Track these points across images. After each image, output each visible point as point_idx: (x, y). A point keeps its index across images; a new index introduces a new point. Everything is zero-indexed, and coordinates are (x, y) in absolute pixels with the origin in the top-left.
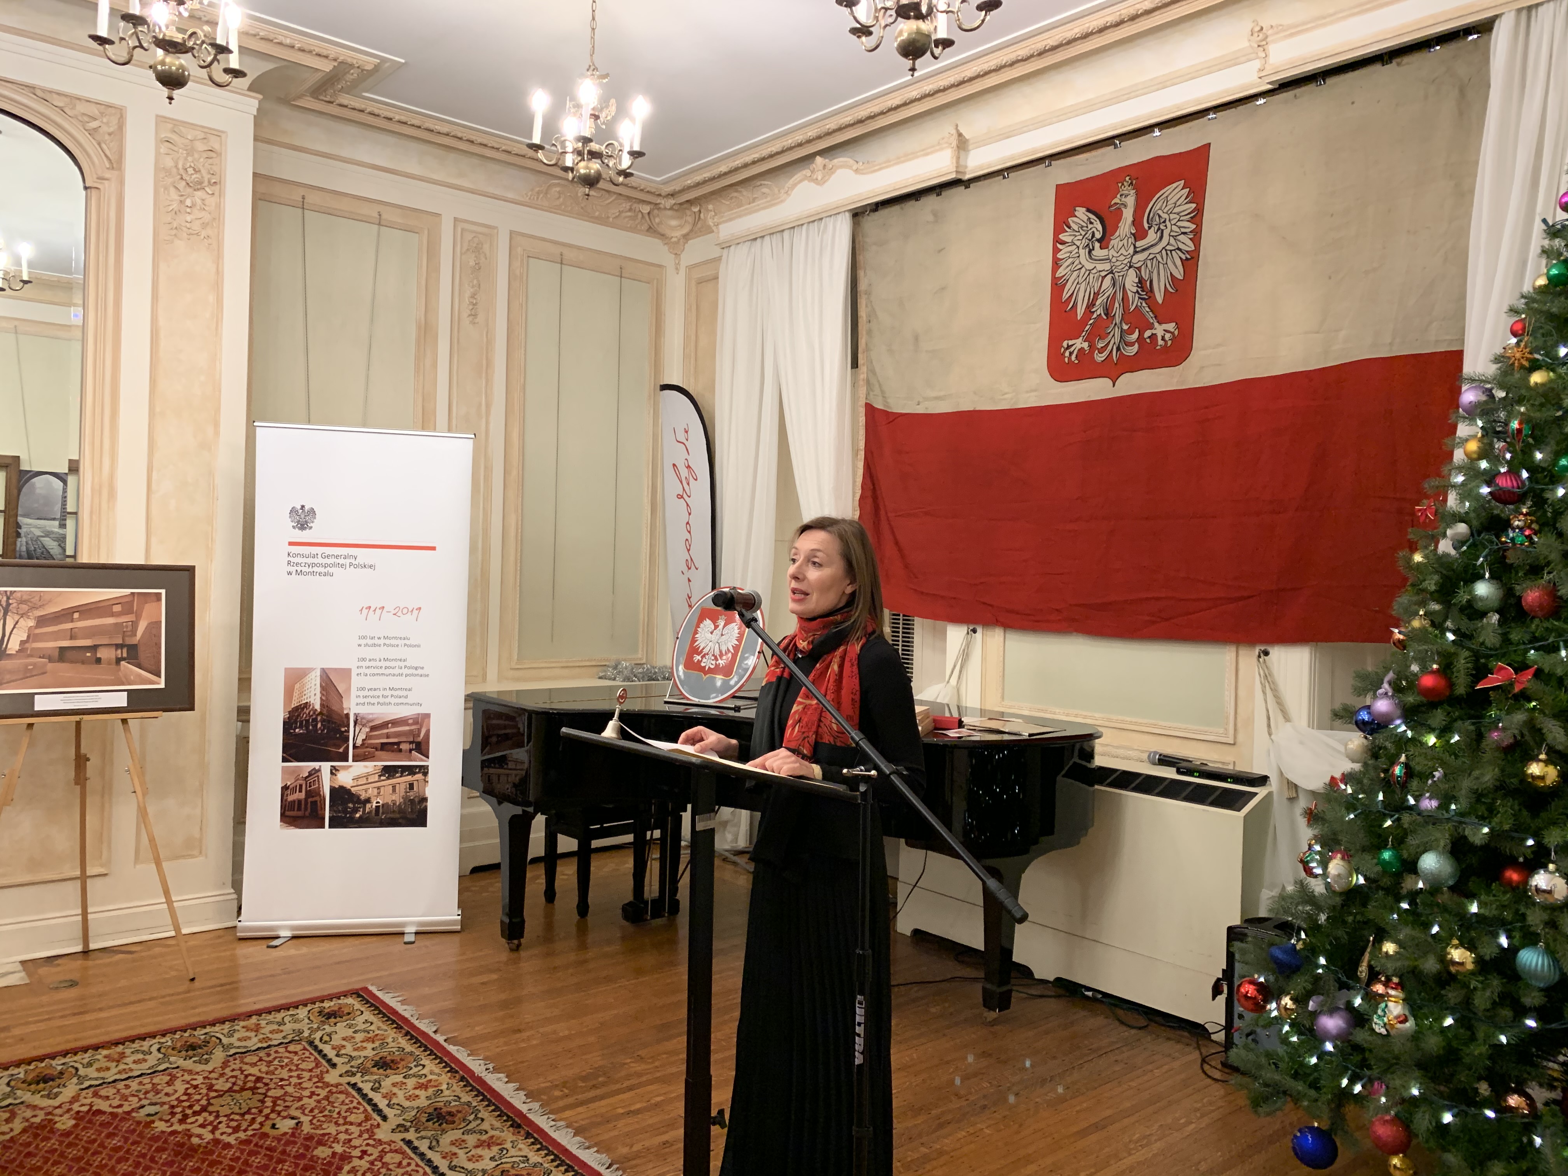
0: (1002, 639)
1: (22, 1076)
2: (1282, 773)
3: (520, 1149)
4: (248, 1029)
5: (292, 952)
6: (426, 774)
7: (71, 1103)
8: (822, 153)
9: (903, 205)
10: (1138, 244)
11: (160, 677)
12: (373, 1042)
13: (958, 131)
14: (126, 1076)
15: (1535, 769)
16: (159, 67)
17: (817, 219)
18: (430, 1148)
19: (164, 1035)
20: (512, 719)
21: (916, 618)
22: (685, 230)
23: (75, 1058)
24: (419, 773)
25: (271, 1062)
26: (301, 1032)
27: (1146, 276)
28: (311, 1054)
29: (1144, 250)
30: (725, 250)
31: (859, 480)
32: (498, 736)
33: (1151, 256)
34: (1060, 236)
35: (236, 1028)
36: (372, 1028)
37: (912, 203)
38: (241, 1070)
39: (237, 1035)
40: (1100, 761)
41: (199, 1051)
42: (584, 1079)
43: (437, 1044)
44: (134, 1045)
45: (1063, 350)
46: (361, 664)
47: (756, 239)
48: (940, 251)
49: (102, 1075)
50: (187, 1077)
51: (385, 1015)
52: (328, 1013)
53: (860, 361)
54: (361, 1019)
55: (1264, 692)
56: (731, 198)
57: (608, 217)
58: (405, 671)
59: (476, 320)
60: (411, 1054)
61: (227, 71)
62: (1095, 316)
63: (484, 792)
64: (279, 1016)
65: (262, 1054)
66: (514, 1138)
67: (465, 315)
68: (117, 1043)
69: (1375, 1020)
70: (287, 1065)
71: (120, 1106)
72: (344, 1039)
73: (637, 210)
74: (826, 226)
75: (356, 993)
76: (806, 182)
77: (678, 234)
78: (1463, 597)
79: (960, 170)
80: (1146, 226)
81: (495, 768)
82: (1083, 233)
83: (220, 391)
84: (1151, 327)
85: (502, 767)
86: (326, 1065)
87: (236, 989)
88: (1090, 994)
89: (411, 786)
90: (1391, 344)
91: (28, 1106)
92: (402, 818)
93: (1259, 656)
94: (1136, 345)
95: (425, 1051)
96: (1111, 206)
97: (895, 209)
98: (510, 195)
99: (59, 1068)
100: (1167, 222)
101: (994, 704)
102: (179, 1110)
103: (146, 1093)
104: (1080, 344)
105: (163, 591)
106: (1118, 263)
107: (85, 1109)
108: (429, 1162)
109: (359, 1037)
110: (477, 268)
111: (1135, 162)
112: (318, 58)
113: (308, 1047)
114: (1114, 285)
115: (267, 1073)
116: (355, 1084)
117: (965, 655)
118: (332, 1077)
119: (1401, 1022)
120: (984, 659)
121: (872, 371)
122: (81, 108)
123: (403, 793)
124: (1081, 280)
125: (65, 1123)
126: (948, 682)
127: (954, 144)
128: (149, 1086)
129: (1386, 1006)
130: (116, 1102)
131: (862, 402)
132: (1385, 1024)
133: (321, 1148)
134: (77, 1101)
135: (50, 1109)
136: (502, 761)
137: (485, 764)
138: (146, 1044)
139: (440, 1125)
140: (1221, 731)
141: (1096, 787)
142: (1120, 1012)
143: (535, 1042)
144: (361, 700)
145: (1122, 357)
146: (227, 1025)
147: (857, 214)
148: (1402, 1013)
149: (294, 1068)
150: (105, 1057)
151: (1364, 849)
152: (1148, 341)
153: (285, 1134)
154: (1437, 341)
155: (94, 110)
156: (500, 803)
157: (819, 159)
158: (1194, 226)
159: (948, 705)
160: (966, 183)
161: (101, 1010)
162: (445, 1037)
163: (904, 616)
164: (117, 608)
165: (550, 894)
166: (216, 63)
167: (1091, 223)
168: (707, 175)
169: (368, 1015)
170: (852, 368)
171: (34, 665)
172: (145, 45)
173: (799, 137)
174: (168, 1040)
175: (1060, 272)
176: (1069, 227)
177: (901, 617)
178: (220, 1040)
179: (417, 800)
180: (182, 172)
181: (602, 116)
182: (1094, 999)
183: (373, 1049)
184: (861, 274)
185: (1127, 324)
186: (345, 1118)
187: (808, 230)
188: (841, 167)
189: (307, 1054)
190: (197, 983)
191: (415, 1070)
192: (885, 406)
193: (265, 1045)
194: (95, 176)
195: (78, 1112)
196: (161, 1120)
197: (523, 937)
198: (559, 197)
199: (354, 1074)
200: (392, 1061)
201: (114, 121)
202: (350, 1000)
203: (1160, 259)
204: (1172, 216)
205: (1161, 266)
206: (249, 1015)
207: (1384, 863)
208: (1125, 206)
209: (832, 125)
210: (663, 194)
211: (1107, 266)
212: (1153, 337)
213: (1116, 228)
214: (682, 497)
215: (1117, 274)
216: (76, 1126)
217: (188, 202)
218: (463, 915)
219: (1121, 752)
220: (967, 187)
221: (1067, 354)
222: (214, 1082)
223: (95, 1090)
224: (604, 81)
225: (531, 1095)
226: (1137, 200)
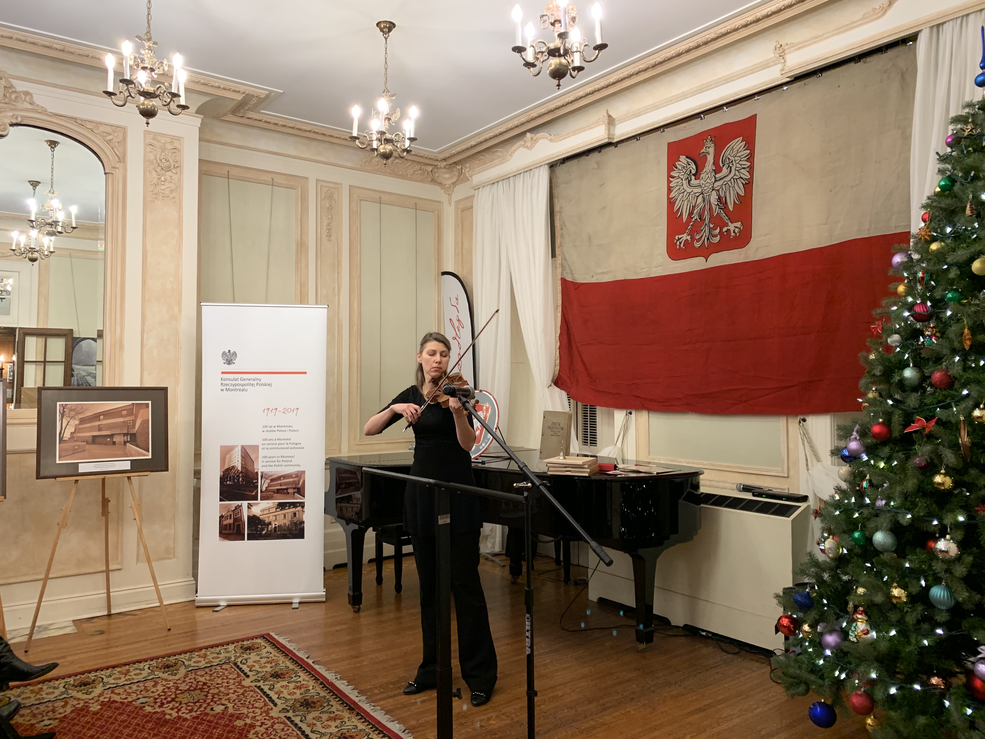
0: (647, 417)
1: (72, 682)
2: (816, 494)
3: (353, 722)
4: (199, 656)
5: (227, 614)
6: (303, 507)
7: (99, 696)
8: (530, 130)
9: (579, 159)
10: (717, 176)
11: (149, 452)
12: (271, 663)
13: (608, 114)
14: (130, 682)
15: (938, 479)
16: (141, 107)
17: (528, 170)
18: (301, 721)
19: (152, 660)
20: (355, 473)
21: (597, 407)
22: (453, 181)
23: (103, 673)
24: (299, 506)
25: (212, 674)
26: (230, 658)
27: (722, 195)
28: (235, 670)
29: (720, 179)
30: (476, 192)
31: (559, 324)
32: (346, 483)
33: (725, 183)
34: (671, 173)
35: (193, 656)
36: (271, 656)
37: (584, 158)
38: (195, 678)
39: (193, 660)
40: (703, 489)
41: (172, 668)
42: (393, 683)
43: (308, 664)
44: (135, 666)
45: (675, 241)
46: (264, 442)
47: (494, 183)
48: (601, 185)
49: (116, 681)
50: (164, 683)
51: (278, 649)
52: (246, 648)
53: (557, 253)
54: (266, 650)
55: (804, 444)
56: (480, 160)
57: (407, 175)
58: (290, 446)
59: (331, 239)
60: (293, 670)
61: (179, 106)
62: (693, 220)
63: (338, 517)
64: (218, 650)
65: (207, 670)
66: (350, 716)
67: (324, 236)
68: (125, 664)
69: (850, 633)
70: (221, 676)
71: (126, 698)
72: (254, 662)
73: (424, 169)
74: (534, 174)
75: (263, 637)
76: (522, 148)
77: (450, 182)
78: (897, 378)
79: (611, 137)
80: (721, 165)
81: (344, 503)
82: (685, 171)
83: (181, 286)
84: (727, 225)
85: (348, 502)
86: (243, 676)
87: (195, 634)
88: (704, 634)
89: (295, 514)
90: (869, 229)
91: (75, 699)
92: (290, 533)
93: (800, 422)
94: (719, 236)
95: (301, 668)
96: (701, 154)
97: (575, 162)
98: (349, 165)
99: (93, 678)
100: (734, 162)
101: (643, 458)
102: (159, 700)
103: (141, 691)
104: (685, 237)
105: (150, 402)
106: (706, 188)
107: (106, 700)
108: (300, 729)
109: (263, 661)
110: (331, 208)
111: (713, 127)
112: (234, 93)
113: (234, 666)
114: (704, 201)
115: (209, 681)
116: (260, 686)
117: (626, 428)
118: (247, 682)
119: (865, 634)
120: (637, 430)
121: (564, 259)
122: (102, 128)
123: (290, 519)
124: (684, 199)
125: (95, 707)
126: (616, 445)
127: (606, 121)
128: (143, 688)
129: (856, 624)
130: (124, 696)
131: (559, 277)
132: (856, 636)
133: (238, 721)
134: (103, 695)
135: (87, 700)
136: (349, 499)
137: (338, 501)
138: (141, 665)
139: (307, 709)
140: (780, 469)
141: (702, 505)
142: (723, 645)
143: (365, 663)
144: (265, 464)
145: (710, 244)
146: (188, 654)
147: (552, 166)
148: (865, 628)
149: (225, 678)
150: (118, 672)
151: (844, 532)
152: (725, 233)
153: (219, 713)
154: (896, 227)
155: (109, 129)
156: (348, 524)
157: (528, 134)
158: (750, 164)
159: (616, 459)
160: (616, 144)
161: (117, 646)
162: (313, 661)
163: (590, 406)
164: (124, 413)
165: (379, 580)
166: (172, 102)
167: (689, 165)
168: (464, 147)
169: (269, 649)
170: (552, 258)
171: (79, 446)
172: (133, 95)
173: (516, 122)
174: (154, 663)
175: (672, 195)
176: (676, 168)
177: (588, 407)
178: (184, 663)
179: (298, 523)
180: (159, 161)
181: (393, 118)
182: (706, 637)
183: (271, 667)
184: (556, 201)
185: (712, 224)
186: (253, 705)
187: (524, 176)
188: (541, 138)
189: (233, 670)
190: (172, 632)
191: (294, 678)
192: (573, 279)
193: (209, 665)
194: (110, 167)
195: (102, 702)
196: (149, 706)
197: (361, 604)
198: (378, 165)
199: (259, 681)
200: (282, 674)
201: (121, 135)
202: (259, 641)
203: (730, 184)
204: (736, 158)
205: (731, 188)
206: (201, 649)
207: (855, 540)
208: (709, 153)
209: (534, 114)
210: (439, 159)
211: (699, 190)
212: (728, 231)
213: (704, 167)
214: (455, 338)
215: (705, 195)
216: (101, 709)
217: (163, 179)
218: (326, 592)
219: (720, 484)
220: (616, 146)
221: (678, 243)
222: (179, 685)
223: (112, 690)
224: (393, 98)
225: (361, 693)
226: (715, 149)
